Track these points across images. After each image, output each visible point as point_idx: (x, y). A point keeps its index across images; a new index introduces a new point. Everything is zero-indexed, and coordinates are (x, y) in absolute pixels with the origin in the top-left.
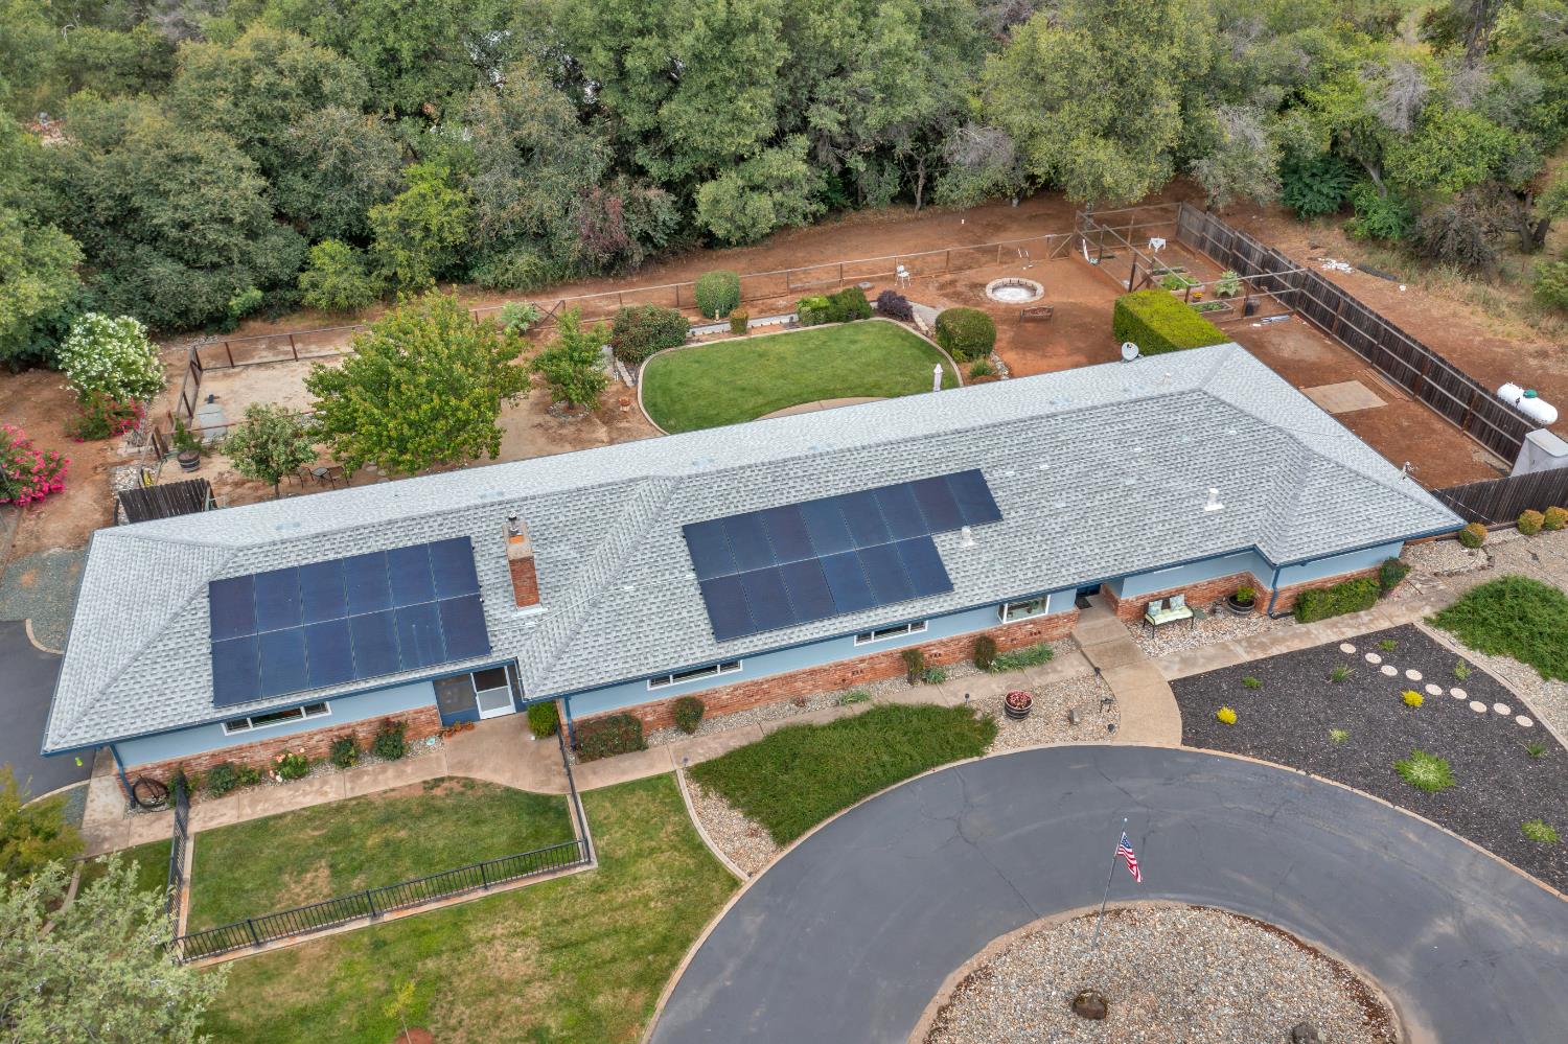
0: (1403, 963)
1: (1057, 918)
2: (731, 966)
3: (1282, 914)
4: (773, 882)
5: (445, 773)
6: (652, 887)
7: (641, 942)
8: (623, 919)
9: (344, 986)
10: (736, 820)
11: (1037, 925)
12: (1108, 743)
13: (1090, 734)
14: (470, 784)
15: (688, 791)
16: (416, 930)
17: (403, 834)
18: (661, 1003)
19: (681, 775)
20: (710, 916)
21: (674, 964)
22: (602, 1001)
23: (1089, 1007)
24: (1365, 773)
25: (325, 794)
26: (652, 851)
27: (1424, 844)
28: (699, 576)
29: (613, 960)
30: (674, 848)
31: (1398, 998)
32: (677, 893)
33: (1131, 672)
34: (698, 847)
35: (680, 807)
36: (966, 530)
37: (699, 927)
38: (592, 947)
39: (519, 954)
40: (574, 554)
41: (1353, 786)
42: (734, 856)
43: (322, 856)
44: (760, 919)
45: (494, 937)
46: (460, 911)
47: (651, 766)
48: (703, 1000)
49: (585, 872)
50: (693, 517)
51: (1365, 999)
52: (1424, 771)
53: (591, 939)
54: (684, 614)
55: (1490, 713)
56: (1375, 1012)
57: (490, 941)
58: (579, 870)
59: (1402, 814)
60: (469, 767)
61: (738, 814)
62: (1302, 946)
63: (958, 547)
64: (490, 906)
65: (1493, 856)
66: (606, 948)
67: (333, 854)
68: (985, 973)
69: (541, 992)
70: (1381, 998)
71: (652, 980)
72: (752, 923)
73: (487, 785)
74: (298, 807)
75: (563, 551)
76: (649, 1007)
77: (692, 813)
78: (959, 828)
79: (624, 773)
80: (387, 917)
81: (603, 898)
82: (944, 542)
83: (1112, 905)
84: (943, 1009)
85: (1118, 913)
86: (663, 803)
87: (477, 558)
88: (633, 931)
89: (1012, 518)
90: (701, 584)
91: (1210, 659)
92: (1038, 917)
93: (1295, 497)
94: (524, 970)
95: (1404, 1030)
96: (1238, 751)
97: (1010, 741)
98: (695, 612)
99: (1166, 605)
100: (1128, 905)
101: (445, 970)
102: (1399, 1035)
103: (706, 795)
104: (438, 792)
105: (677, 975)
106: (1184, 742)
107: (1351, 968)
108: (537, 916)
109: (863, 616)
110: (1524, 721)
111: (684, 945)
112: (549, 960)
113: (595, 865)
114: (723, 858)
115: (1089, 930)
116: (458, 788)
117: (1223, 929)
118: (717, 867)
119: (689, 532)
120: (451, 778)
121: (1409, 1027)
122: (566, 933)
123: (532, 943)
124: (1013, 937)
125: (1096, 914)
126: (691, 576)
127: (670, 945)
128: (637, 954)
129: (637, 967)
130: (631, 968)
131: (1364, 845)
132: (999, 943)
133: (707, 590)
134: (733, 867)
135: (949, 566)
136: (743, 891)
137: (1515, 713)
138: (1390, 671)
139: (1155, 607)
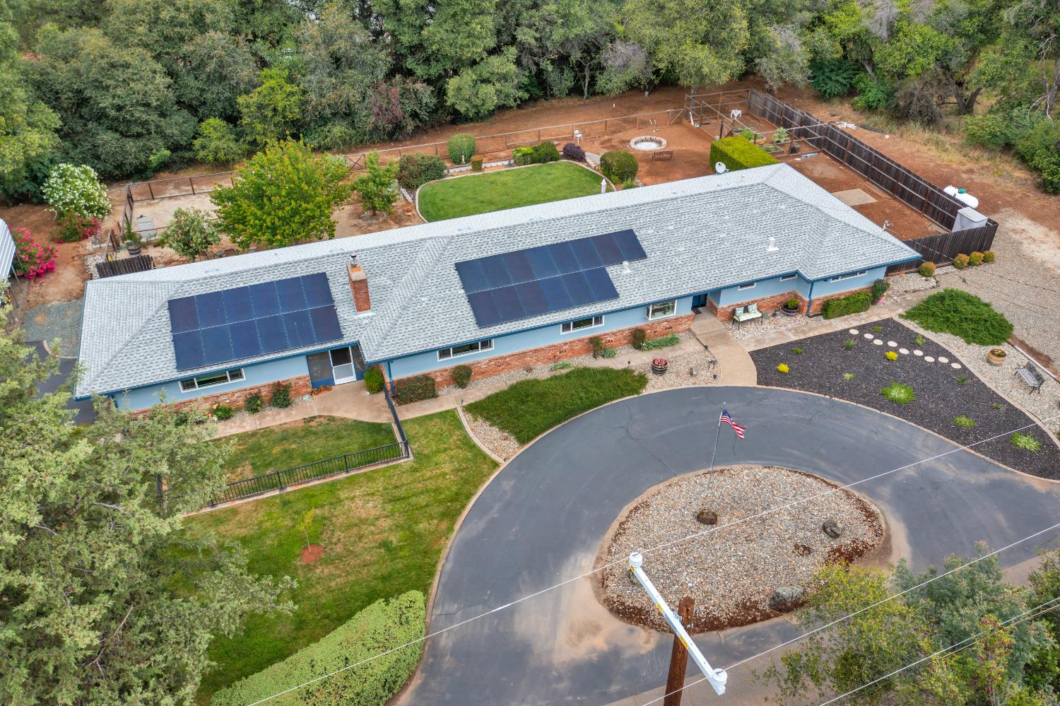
0: (886, 491)
1: (686, 476)
2: (497, 507)
3: (817, 469)
4: (518, 464)
5: (316, 414)
6: (447, 468)
7: (443, 496)
8: (431, 485)
9: (268, 524)
10: (495, 432)
11: (675, 479)
12: (714, 385)
13: (703, 380)
14: (331, 419)
15: (465, 418)
16: (308, 496)
17: (294, 446)
18: (457, 527)
19: (460, 410)
20: (483, 482)
21: (463, 507)
22: (422, 526)
23: (706, 518)
24: (864, 396)
25: (244, 427)
26: (445, 450)
27: (898, 431)
28: (466, 291)
29: (427, 506)
30: (458, 447)
31: (883, 508)
32: (462, 470)
33: (727, 348)
34: (473, 447)
35: (460, 426)
36: (626, 263)
37: (476, 487)
38: (413, 500)
39: (371, 504)
40: (389, 282)
41: (857, 403)
42: (495, 450)
43: (246, 459)
44: (512, 483)
45: (354, 497)
46: (333, 484)
47: (441, 406)
48: (482, 524)
49: (406, 462)
50: (460, 259)
51: (865, 509)
52: (898, 393)
53: (413, 495)
54: (459, 313)
55: (936, 362)
56: (870, 515)
57: (353, 498)
58: (402, 461)
59: (886, 417)
60: (331, 411)
61: (495, 429)
62: (828, 484)
63: (621, 273)
64: (351, 481)
65: (938, 435)
66: (422, 500)
67: (252, 458)
68: (646, 505)
69: (385, 523)
70: (873, 508)
71: (450, 515)
72: (507, 485)
73: (342, 419)
74: (228, 435)
75: (383, 280)
76: (450, 529)
77: (468, 429)
78: (627, 431)
79: (425, 410)
80: (289, 489)
81: (418, 474)
82: (612, 271)
83: (718, 468)
84: (623, 523)
85: (722, 471)
86: (450, 424)
87: (331, 285)
88: (437, 490)
89: (652, 257)
90: (468, 296)
91: (772, 340)
92: (675, 475)
93: (821, 242)
94: (374, 513)
95: (886, 523)
96: (790, 387)
97: (655, 386)
98: (465, 311)
99: (746, 310)
100: (728, 468)
101: (327, 514)
102: (884, 526)
103: (476, 419)
104: (312, 424)
105: (465, 513)
106: (758, 383)
107: (857, 494)
108: (379, 485)
109: (566, 312)
110: (956, 366)
111: (468, 497)
112: (389, 507)
113: (412, 458)
114: (488, 452)
115: (705, 480)
116: (325, 421)
117: (783, 477)
118: (485, 457)
119: (459, 267)
120: (320, 416)
121: (889, 522)
122: (397, 493)
123: (378, 500)
124: (661, 486)
125: (709, 473)
126: (462, 291)
127: (460, 498)
128: (440, 502)
129: (441, 509)
130: (437, 510)
131: (865, 433)
132: (654, 489)
133: (471, 299)
134: (494, 457)
135: (616, 284)
136: (501, 468)
137: (950, 362)
138: (878, 342)
139: (740, 311)
